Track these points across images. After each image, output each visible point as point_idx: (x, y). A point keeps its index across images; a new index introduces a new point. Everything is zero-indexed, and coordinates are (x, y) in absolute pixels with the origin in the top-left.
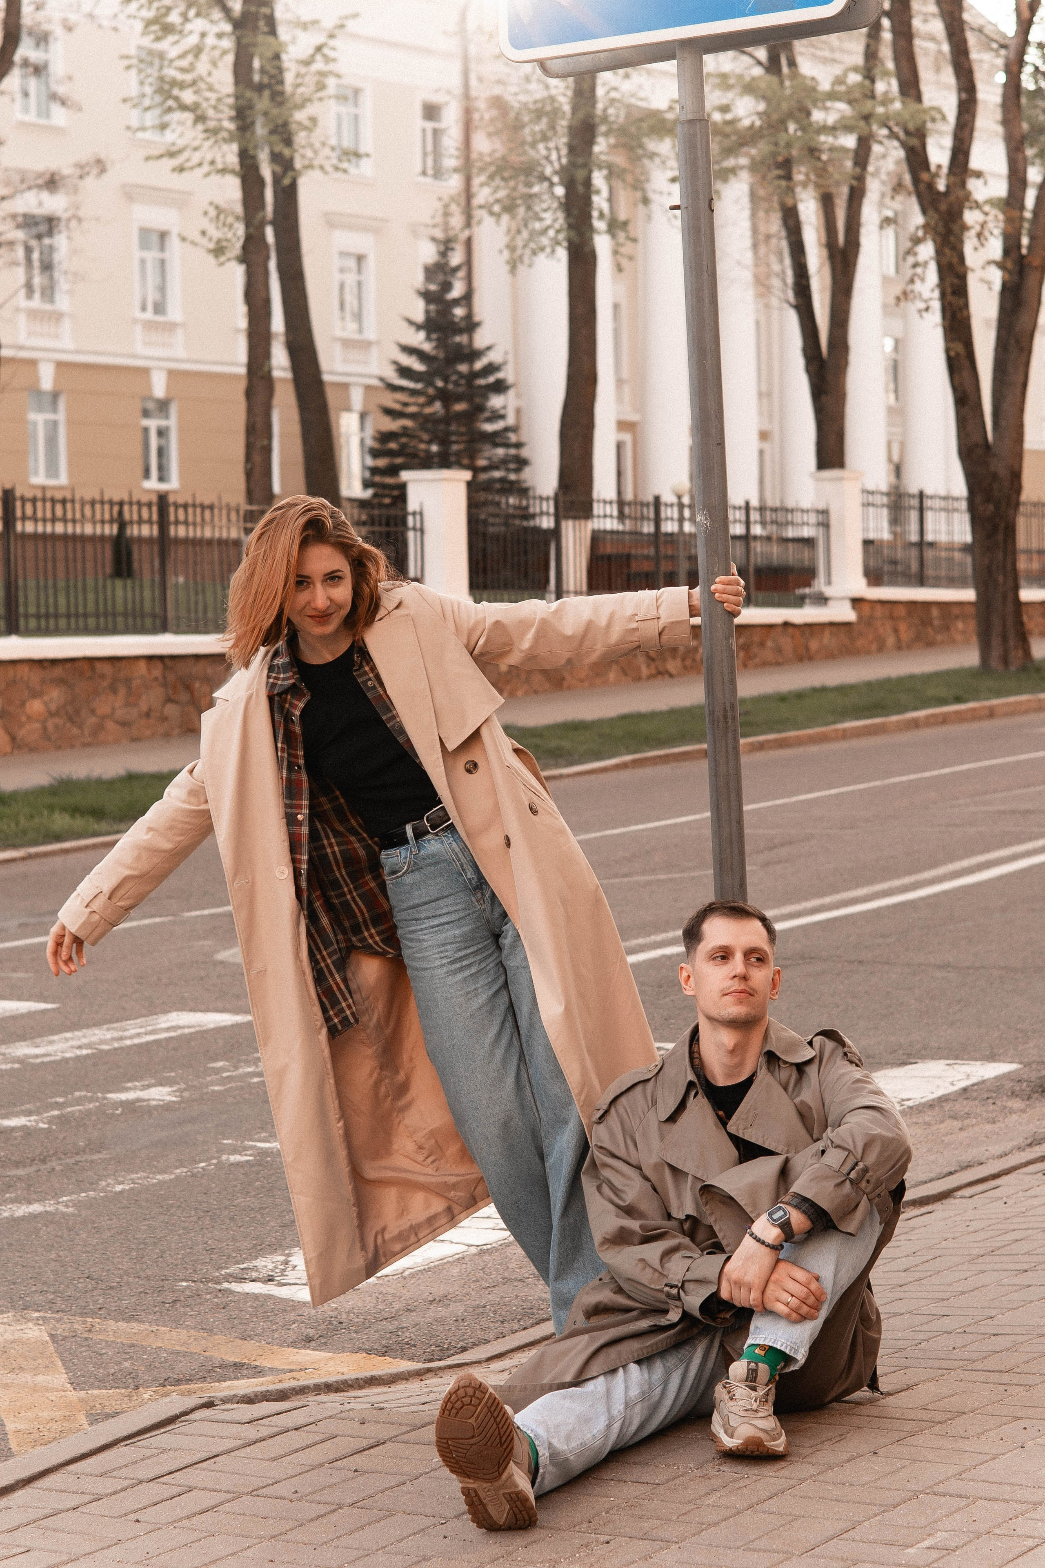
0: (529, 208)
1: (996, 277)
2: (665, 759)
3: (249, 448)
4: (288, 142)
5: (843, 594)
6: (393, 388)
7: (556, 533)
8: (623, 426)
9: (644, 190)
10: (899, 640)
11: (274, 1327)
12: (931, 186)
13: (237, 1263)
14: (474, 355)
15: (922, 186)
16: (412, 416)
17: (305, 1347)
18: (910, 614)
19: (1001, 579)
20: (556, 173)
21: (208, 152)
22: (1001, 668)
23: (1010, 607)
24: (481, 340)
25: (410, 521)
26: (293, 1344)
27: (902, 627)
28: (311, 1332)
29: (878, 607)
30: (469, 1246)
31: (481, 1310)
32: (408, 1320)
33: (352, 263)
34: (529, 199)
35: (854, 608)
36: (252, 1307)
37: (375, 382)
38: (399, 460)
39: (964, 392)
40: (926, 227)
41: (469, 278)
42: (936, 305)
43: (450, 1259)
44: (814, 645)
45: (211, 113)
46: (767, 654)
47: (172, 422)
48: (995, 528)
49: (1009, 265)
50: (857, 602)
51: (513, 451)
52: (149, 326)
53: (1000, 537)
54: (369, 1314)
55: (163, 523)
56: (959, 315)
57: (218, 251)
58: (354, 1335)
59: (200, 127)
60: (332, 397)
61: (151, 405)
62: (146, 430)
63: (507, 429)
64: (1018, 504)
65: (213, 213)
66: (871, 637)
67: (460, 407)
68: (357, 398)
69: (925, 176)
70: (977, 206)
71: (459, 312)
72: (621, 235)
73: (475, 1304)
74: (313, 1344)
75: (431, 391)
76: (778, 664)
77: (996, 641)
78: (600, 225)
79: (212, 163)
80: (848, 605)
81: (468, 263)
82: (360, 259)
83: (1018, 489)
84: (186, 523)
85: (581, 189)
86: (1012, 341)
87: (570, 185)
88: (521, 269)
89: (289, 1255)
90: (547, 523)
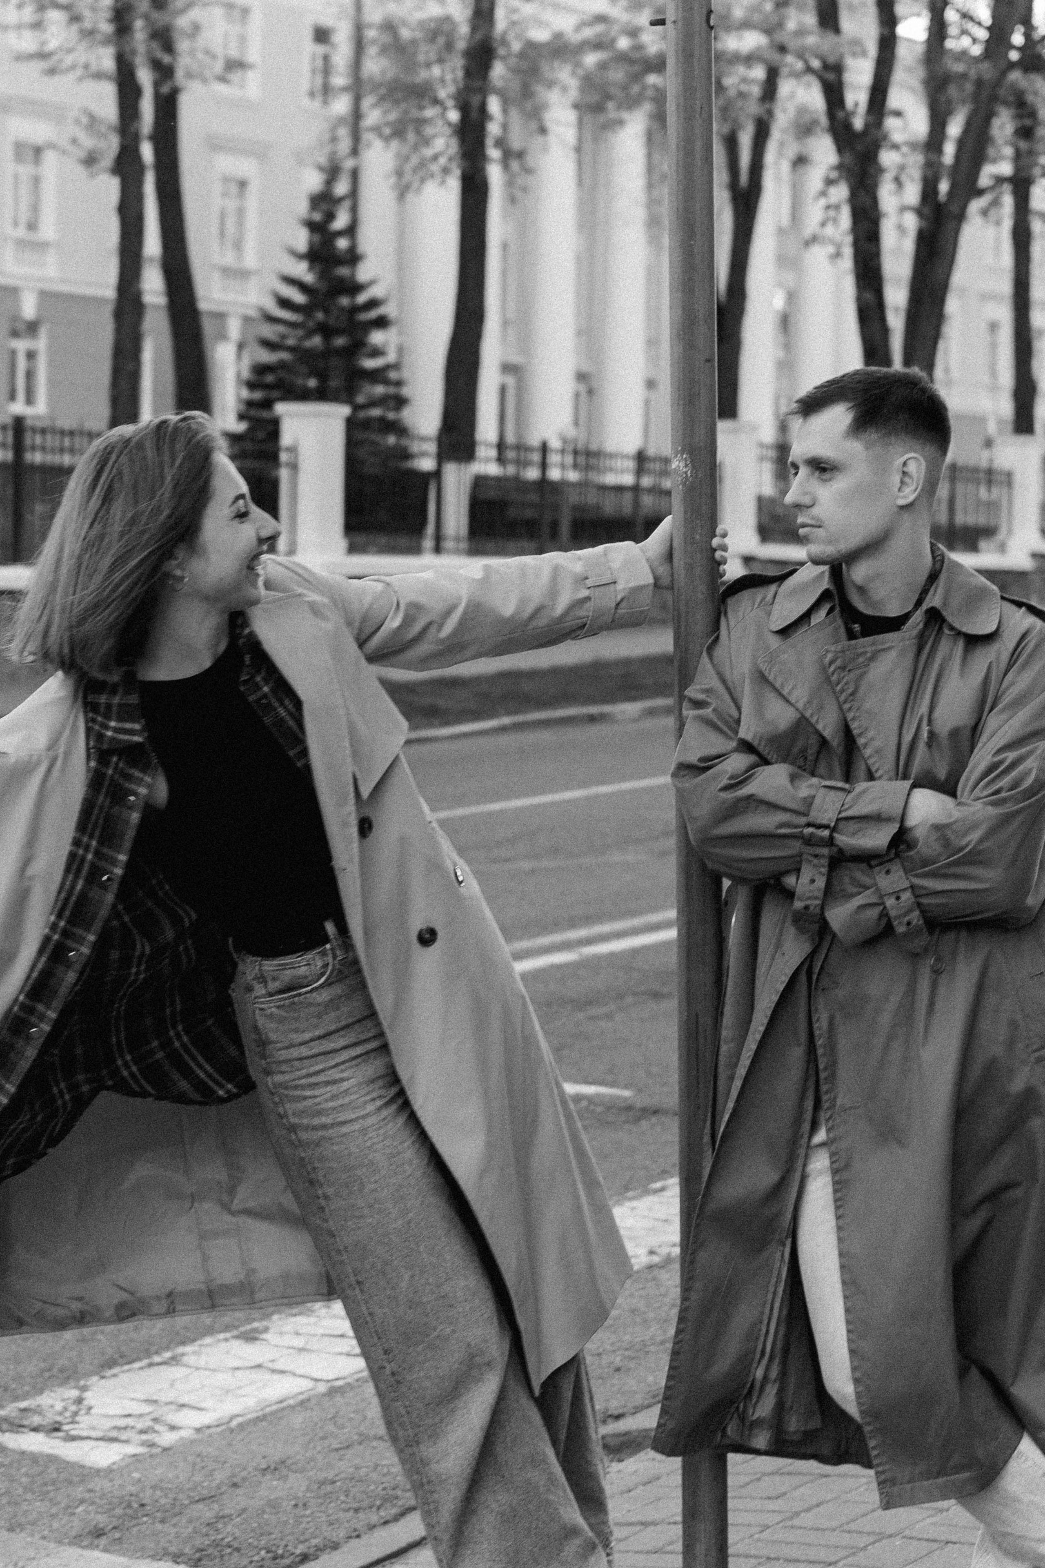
0: (418, 132)
1: (911, 222)
2: (551, 723)
3: (116, 371)
4: (169, 47)
5: (738, 553)
6: (271, 319)
7: (437, 474)
8: (508, 368)
9: (540, 120)
11: (54, 1510)
12: (847, 126)
13: (16, 1399)
14: (356, 288)
15: (839, 126)
16: (291, 349)
17: (91, 1546)
20: (449, 96)
21: (81, 55)
24: (363, 273)
25: (284, 457)
26: (76, 1540)
28: (102, 1520)
30: (316, 1380)
31: (329, 1488)
32: (233, 1502)
33: (234, 188)
34: (421, 122)
35: (745, 565)
36: (26, 1475)
37: (252, 313)
38: (275, 394)
40: (840, 167)
41: (354, 210)
42: (848, 252)
43: (291, 1402)
45: (87, 13)
47: (41, 344)
49: (926, 211)
50: (748, 561)
51: (392, 390)
52: (21, 244)
54: (181, 1490)
55: (19, 447)
57: (90, 160)
58: (159, 1526)
59: (75, 27)
60: (208, 327)
61: (21, 327)
62: (13, 353)
63: (388, 367)
65: (85, 120)
67: (340, 341)
68: (234, 328)
69: (840, 115)
70: (896, 147)
71: (342, 243)
72: (515, 165)
73: (322, 1476)
74: (103, 1541)
75: (311, 324)
78: (493, 153)
79: (86, 67)
80: (741, 563)
81: (354, 193)
82: (243, 184)
84: (43, 449)
85: (474, 115)
87: (464, 108)
88: (410, 197)
89: (84, 1389)
90: (427, 464)
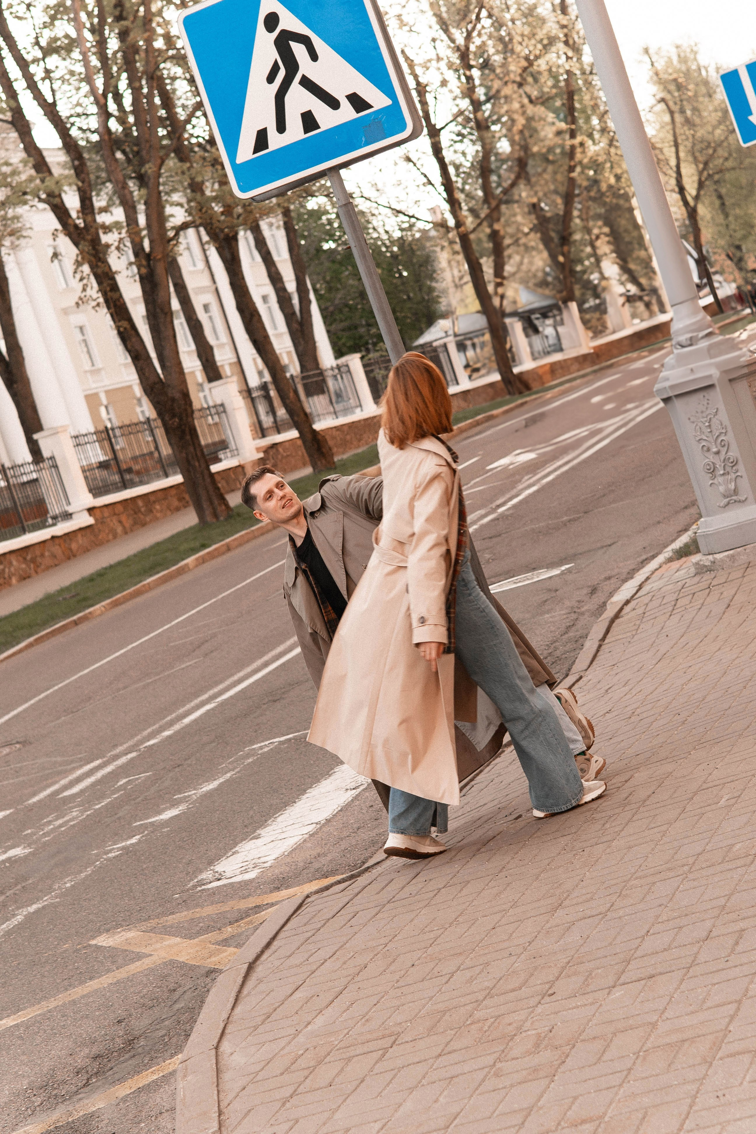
2: (53, 633)
5: (81, 509)
10: (124, 527)
12: (74, 226)
15: (72, 229)
18: (125, 508)
19: (197, 464)
22: (214, 520)
23: (208, 480)
27: (123, 518)
29: (105, 510)
35: (90, 515)
39: (137, 351)
40: (80, 254)
44: (74, 546)
46: (47, 561)
48: (183, 432)
49: (140, 263)
50: (91, 510)
53: (188, 437)
56: (118, 303)
64: (193, 412)
66: (107, 531)
76: (56, 565)
77: (205, 505)
80: (86, 514)
83: (190, 403)
86: (158, 310)
